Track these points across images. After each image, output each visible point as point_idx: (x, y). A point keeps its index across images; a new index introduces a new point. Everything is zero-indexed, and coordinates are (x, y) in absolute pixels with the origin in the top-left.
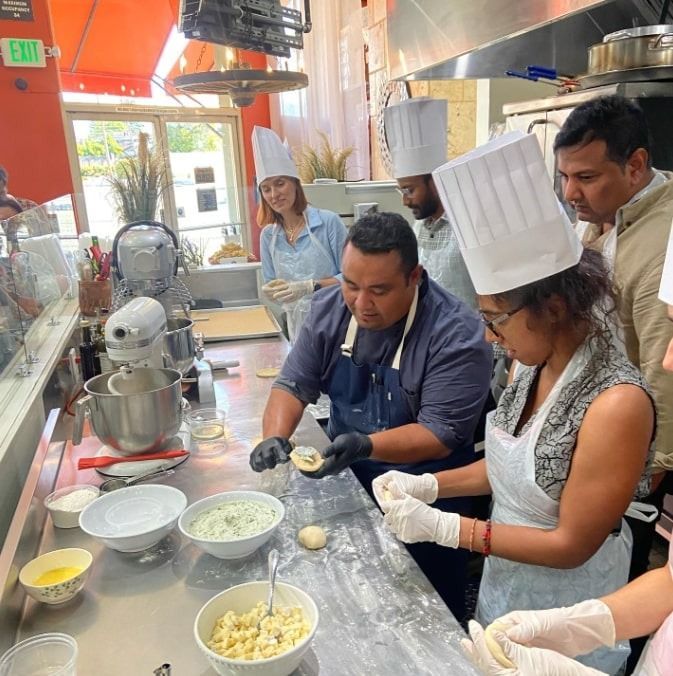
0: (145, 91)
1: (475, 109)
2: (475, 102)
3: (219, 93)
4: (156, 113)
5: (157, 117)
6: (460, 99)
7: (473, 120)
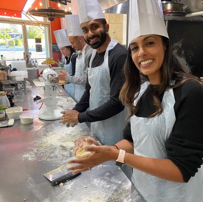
0: (20, 16)
1: (123, 26)
2: (123, 24)
3: (43, 17)
4: (23, 22)
5: (23, 23)
6: (118, 23)
7: (122, 29)
